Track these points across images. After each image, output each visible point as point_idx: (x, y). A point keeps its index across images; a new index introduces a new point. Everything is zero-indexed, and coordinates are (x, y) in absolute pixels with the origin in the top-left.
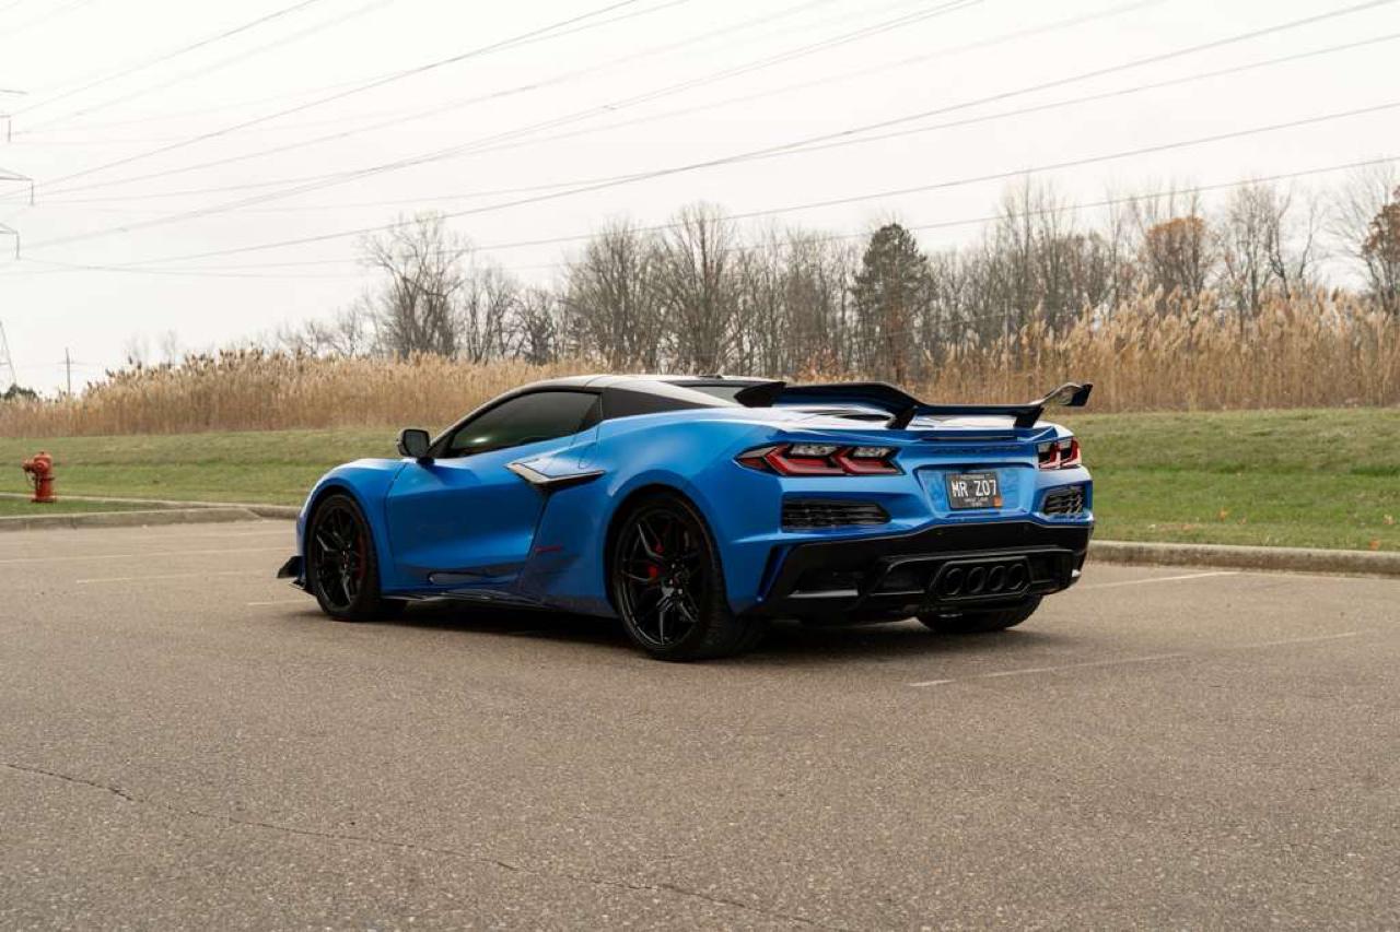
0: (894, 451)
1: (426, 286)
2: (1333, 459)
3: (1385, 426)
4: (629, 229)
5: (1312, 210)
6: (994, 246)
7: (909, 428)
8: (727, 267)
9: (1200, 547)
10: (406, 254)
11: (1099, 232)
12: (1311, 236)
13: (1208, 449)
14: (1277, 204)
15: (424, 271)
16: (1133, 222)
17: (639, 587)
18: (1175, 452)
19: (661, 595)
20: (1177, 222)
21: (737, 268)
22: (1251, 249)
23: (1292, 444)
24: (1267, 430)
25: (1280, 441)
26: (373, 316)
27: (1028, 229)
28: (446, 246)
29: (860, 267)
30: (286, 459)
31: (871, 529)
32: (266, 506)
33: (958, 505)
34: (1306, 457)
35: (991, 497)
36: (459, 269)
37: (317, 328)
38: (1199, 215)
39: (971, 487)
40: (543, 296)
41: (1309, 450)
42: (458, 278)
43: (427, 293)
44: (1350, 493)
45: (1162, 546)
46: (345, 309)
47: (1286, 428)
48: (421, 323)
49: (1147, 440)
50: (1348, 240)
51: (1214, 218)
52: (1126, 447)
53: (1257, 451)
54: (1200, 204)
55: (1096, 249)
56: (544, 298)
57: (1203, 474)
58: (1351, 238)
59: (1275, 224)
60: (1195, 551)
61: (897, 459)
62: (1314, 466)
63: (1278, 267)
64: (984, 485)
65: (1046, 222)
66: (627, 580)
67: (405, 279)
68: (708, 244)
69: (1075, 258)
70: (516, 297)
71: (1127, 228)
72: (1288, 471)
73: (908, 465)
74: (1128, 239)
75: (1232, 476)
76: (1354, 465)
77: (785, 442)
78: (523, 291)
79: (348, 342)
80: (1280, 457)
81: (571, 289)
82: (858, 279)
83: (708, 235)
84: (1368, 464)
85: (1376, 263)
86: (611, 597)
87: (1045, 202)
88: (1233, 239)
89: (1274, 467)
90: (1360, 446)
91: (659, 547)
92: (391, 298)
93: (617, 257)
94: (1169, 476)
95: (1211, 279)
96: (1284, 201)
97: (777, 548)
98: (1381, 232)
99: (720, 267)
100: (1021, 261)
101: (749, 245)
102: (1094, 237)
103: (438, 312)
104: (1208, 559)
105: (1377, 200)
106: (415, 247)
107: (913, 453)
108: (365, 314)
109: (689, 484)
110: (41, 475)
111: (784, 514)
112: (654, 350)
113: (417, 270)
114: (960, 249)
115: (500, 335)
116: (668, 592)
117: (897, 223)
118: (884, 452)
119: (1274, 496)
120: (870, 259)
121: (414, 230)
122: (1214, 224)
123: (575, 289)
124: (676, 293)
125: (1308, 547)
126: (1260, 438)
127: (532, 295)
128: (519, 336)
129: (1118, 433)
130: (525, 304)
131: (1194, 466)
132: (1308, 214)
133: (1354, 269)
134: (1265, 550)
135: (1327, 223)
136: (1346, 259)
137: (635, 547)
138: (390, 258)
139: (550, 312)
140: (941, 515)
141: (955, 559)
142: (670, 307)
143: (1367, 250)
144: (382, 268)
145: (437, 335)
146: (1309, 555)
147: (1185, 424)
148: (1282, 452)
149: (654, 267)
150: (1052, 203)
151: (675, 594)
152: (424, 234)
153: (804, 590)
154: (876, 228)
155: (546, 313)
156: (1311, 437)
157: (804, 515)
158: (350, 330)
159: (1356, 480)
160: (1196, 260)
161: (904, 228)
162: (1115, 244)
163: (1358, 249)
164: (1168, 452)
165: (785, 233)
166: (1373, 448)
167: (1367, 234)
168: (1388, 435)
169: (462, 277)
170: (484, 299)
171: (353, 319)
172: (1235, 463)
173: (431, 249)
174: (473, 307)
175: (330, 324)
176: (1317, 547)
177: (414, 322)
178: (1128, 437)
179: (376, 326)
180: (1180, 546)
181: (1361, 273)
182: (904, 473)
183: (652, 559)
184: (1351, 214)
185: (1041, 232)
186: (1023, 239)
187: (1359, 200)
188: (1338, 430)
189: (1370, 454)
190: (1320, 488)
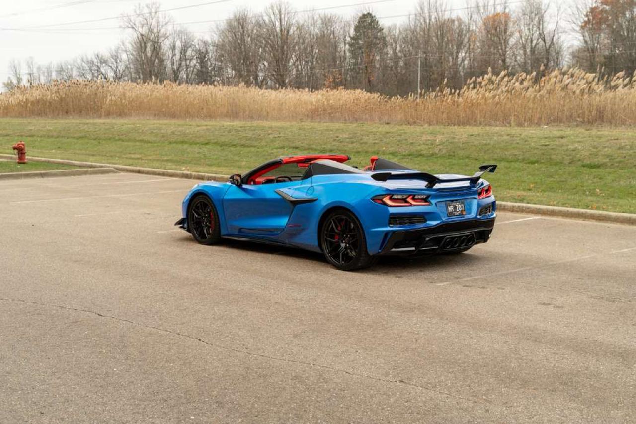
0: (428, 197)
1: (151, 38)
2: (575, 159)
3: (595, 143)
4: (246, 13)
5: (558, 10)
6: (414, 24)
7: (434, 188)
8: (291, 32)
9: (525, 205)
10: (142, 23)
11: (461, 18)
12: (557, 22)
13: (523, 152)
14: (543, 7)
15: (150, 31)
16: (477, 14)
17: (331, 243)
18: (509, 153)
19: (340, 246)
20: (498, 15)
21: (296, 32)
22: (531, 27)
23: (558, 151)
24: (547, 143)
25: (552, 149)
26: (126, 51)
27: (430, 17)
28: (161, 20)
29: (352, 32)
30: (117, 138)
31: (420, 226)
32: (121, 166)
33: (451, 214)
34: (563, 158)
35: (462, 211)
36: (167, 30)
37: (100, 56)
38: (507, 11)
39: (455, 208)
40: (205, 43)
41: (565, 154)
42: (166, 34)
43: (152, 41)
44: (582, 177)
45: (509, 204)
46: (113, 48)
47: (555, 143)
48: (149, 54)
49: (497, 146)
50: (574, 25)
51: (514, 12)
52: (488, 150)
53: (543, 154)
54: (508, 6)
55: (460, 25)
56: (206, 45)
57: (521, 164)
58: (575, 24)
59: (542, 17)
60: (523, 207)
61: (429, 199)
62: (566, 162)
63: (542, 36)
64: (460, 207)
65: (438, 15)
66: (327, 240)
67: (142, 35)
68: (283, 21)
69: (450, 30)
70: (193, 43)
71: (475, 17)
72: (556, 164)
73: (433, 201)
74: (475, 22)
75: (533, 166)
76: (583, 162)
77: (391, 194)
78: (195, 41)
79: (115, 63)
80: (553, 157)
81: (218, 40)
82: (352, 38)
83: (283, 16)
84: (589, 162)
85: (586, 34)
86: (320, 245)
87: (438, 4)
88: (522, 23)
89: (551, 162)
90: (586, 153)
91: (339, 228)
92: (135, 43)
93: (240, 27)
94: (507, 164)
95: (512, 41)
96: (546, 6)
97: (387, 233)
98: (589, 20)
99: (288, 31)
100: (427, 31)
101: (301, 22)
102: (459, 20)
103: (157, 50)
104: (528, 210)
105: (588, 7)
106: (146, 20)
107: (435, 197)
108: (122, 50)
109: (353, 207)
110: (21, 151)
111: (389, 221)
112: (257, 69)
113: (147, 31)
114: (398, 26)
115: (186, 61)
116: (343, 245)
117: (370, 12)
118: (425, 197)
119: (551, 177)
120: (357, 29)
121: (146, 11)
122: (514, 15)
123: (220, 40)
124: (267, 42)
125: (567, 207)
126: (543, 147)
127: (200, 42)
128: (194, 61)
129: (485, 142)
130: (197, 46)
131: (517, 160)
132: (557, 13)
133: (576, 38)
134: (550, 208)
135: (565, 17)
136: (574, 34)
137: (330, 228)
138: (135, 25)
139: (209, 50)
140: (444, 219)
141: (449, 235)
142: (264, 49)
143: (582, 28)
144: (131, 29)
145: (156, 60)
146: (568, 211)
147: (512, 138)
148: (554, 154)
149: (257, 31)
150: (441, 5)
151: (346, 245)
152: (150, 13)
153: (395, 248)
154: (360, 15)
155: (207, 51)
156: (565, 148)
157: (396, 221)
158: (116, 58)
159: (583, 170)
160: (505, 32)
161: (373, 15)
162: (469, 24)
163: (578, 29)
164: (506, 153)
165: (318, 16)
166: (590, 154)
167: (582, 21)
168: (597, 148)
169: (168, 34)
170: (178, 44)
171: (117, 53)
172: (535, 159)
173: (154, 20)
174: (173, 48)
175: (106, 54)
176: (571, 207)
177: (146, 55)
178: (489, 144)
179: (127, 55)
180: (517, 204)
181: (579, 40)
182: (432, 204)
183: (336, 233)
184: (576, 13)
185: (436, 18)
186: (428, 21)
187: (580, 7)
188: (576, 145)
189: (590, 158)
190: (570, 174)
